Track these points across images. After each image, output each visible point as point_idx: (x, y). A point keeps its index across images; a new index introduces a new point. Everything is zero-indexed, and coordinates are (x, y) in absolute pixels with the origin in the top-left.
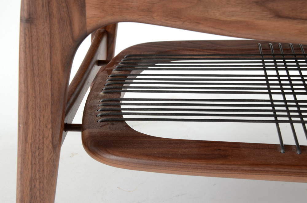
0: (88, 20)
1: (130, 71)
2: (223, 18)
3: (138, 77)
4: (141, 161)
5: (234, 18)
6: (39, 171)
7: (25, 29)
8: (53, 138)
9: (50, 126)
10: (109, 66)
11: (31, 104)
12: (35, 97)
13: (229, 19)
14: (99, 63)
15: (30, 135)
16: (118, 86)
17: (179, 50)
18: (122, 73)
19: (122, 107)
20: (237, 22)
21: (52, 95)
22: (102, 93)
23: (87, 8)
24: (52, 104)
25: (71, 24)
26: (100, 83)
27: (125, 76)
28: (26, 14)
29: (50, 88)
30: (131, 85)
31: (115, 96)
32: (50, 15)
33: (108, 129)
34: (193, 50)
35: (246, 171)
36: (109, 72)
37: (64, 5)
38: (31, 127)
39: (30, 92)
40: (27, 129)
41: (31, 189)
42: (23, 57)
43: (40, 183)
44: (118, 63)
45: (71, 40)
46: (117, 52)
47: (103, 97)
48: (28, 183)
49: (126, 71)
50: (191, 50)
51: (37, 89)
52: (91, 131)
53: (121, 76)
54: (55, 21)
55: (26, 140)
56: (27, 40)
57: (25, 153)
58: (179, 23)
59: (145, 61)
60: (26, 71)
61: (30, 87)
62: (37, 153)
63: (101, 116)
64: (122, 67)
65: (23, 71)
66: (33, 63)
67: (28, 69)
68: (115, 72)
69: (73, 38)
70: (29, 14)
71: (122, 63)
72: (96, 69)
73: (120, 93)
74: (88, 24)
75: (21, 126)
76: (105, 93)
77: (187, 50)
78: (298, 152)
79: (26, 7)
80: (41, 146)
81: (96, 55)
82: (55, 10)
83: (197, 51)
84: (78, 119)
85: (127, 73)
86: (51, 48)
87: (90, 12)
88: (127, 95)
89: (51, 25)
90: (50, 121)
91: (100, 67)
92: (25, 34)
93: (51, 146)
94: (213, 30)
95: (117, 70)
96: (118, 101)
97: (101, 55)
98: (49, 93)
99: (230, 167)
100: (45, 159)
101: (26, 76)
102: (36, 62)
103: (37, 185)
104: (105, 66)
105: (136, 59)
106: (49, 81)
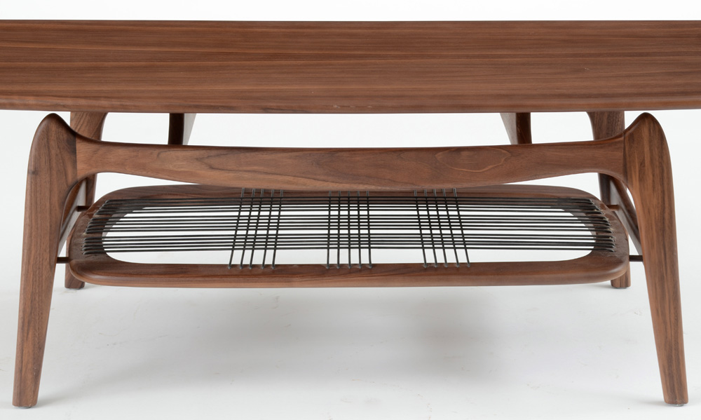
0: (78, 172)
1: (111, 215)
2: (175, 169)
3: (121, 220)
4: (120, 278)
5: (182, 169)
6: (39, 287)
7: (31, 179)
8: (50, 260)
9: (48, 250)
10: (90, 211)
11: (34, 233)
12: (37, 228)
13: (179, 170)
14: (79, 208)
15: (32, 258)
16: (99, 227)
17: (162, 194)
18: (103, 216)
19: (104, 243)
20: (185, 172)
21: (51, 226)
22: (84, 234)
23: (78, 163)
24: (50, 233)
25: (66, 175)
26: (82, 226)
27: (107, 220)
28: (32, 169)
29: (49, 221)
30: (114, 226)
31: (97, 235)
32: (51, 168)
33: (92, 258)
34: (177, 195)
35: (199, 281)
36: (90, 216)
37: (61, 161)
38: (33, 252)
39: (34, 224)
40: (30, 253)
41: (32, 301)
42: (29, 199)
43: (39, 296)
44: (98, 208)
45: (66, 186)
46: (97, 198)
47: (85, 236)
48: (29, 296)
49: (107, 214)
50: (174, 195)
51: (39, 222)
52: (78, 260)
53: (102, 219)
54: (54, 172)
55: (29, 261)
56: (33, 187)
57: (28, 272)
58: (144, 173)
59: (126, 205)
60: (31, 209)
61: (33, 221)
62: (38, 272)
63: (85, 250)
64: (103, 211)
65: (28, 209)
66: (36, 203)
67: (33, 208)
68: (96, 216)
69: (67, 184)
70: (35, 168)
71: (103, 208)
72: (77, 215)
73: (102, 233)
74: (78, 174)
75: (26, 251)
76: (88, 233)
77: (171, 194)
78: (241, 268)
79: (33, 163)
80: (41, 267)
81: (76, 200)
82: (54, 165)
83: (180, 195)
84: (63, 253)
85: (108, 216)
86: (51, 191)
87: (80, 166)
88: (109, 234)
89: (51, 175)
90: (48, 246)
91: (80, 213)
92: (31, 182)
93: (48, 266)
94: (169, 178)
95: (98, 214)
96: (100, 239)
97: (81, 201)
98: (48, 225)
99: (188, 279)
100: (44, 277)
101: (31, 213)
102: (39, 202)
103: (37, 299)
104: (85, 212)
105: (117, 204)
106: (48, 216)
